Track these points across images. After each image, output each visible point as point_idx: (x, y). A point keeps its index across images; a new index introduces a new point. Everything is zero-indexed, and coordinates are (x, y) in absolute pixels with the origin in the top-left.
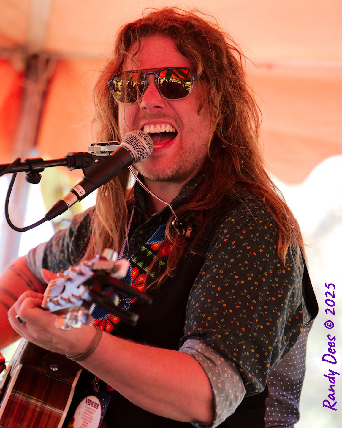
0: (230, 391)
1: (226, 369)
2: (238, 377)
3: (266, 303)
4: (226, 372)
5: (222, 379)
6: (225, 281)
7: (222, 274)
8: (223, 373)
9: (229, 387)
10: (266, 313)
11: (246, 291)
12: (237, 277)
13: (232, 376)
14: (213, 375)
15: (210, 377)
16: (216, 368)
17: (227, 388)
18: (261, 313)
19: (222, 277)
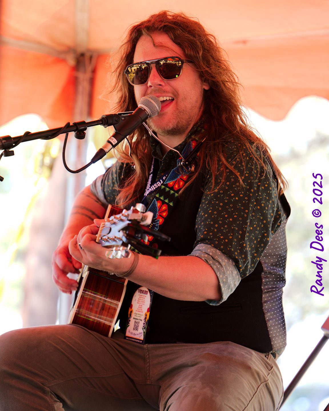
0: (231, 283)
1: (228, 268)
2: (236, 272)
3: (254, 211)
4: (228, 270)
5: (226, 275)
6: (225, 198)
7: (222, 194)
8: (226, 272)
9: (231, 280)
10: (254, 218)
11: (240, 204)
12: (232, 195)
13: (232, 273)
14: (220, 274)
15: (218, 275)
16: (222, 268)
17: (229, 281)
18: (251, 218)
19: (222, 195)
